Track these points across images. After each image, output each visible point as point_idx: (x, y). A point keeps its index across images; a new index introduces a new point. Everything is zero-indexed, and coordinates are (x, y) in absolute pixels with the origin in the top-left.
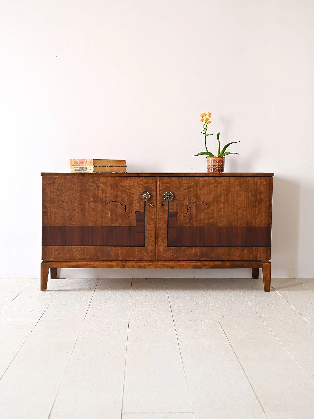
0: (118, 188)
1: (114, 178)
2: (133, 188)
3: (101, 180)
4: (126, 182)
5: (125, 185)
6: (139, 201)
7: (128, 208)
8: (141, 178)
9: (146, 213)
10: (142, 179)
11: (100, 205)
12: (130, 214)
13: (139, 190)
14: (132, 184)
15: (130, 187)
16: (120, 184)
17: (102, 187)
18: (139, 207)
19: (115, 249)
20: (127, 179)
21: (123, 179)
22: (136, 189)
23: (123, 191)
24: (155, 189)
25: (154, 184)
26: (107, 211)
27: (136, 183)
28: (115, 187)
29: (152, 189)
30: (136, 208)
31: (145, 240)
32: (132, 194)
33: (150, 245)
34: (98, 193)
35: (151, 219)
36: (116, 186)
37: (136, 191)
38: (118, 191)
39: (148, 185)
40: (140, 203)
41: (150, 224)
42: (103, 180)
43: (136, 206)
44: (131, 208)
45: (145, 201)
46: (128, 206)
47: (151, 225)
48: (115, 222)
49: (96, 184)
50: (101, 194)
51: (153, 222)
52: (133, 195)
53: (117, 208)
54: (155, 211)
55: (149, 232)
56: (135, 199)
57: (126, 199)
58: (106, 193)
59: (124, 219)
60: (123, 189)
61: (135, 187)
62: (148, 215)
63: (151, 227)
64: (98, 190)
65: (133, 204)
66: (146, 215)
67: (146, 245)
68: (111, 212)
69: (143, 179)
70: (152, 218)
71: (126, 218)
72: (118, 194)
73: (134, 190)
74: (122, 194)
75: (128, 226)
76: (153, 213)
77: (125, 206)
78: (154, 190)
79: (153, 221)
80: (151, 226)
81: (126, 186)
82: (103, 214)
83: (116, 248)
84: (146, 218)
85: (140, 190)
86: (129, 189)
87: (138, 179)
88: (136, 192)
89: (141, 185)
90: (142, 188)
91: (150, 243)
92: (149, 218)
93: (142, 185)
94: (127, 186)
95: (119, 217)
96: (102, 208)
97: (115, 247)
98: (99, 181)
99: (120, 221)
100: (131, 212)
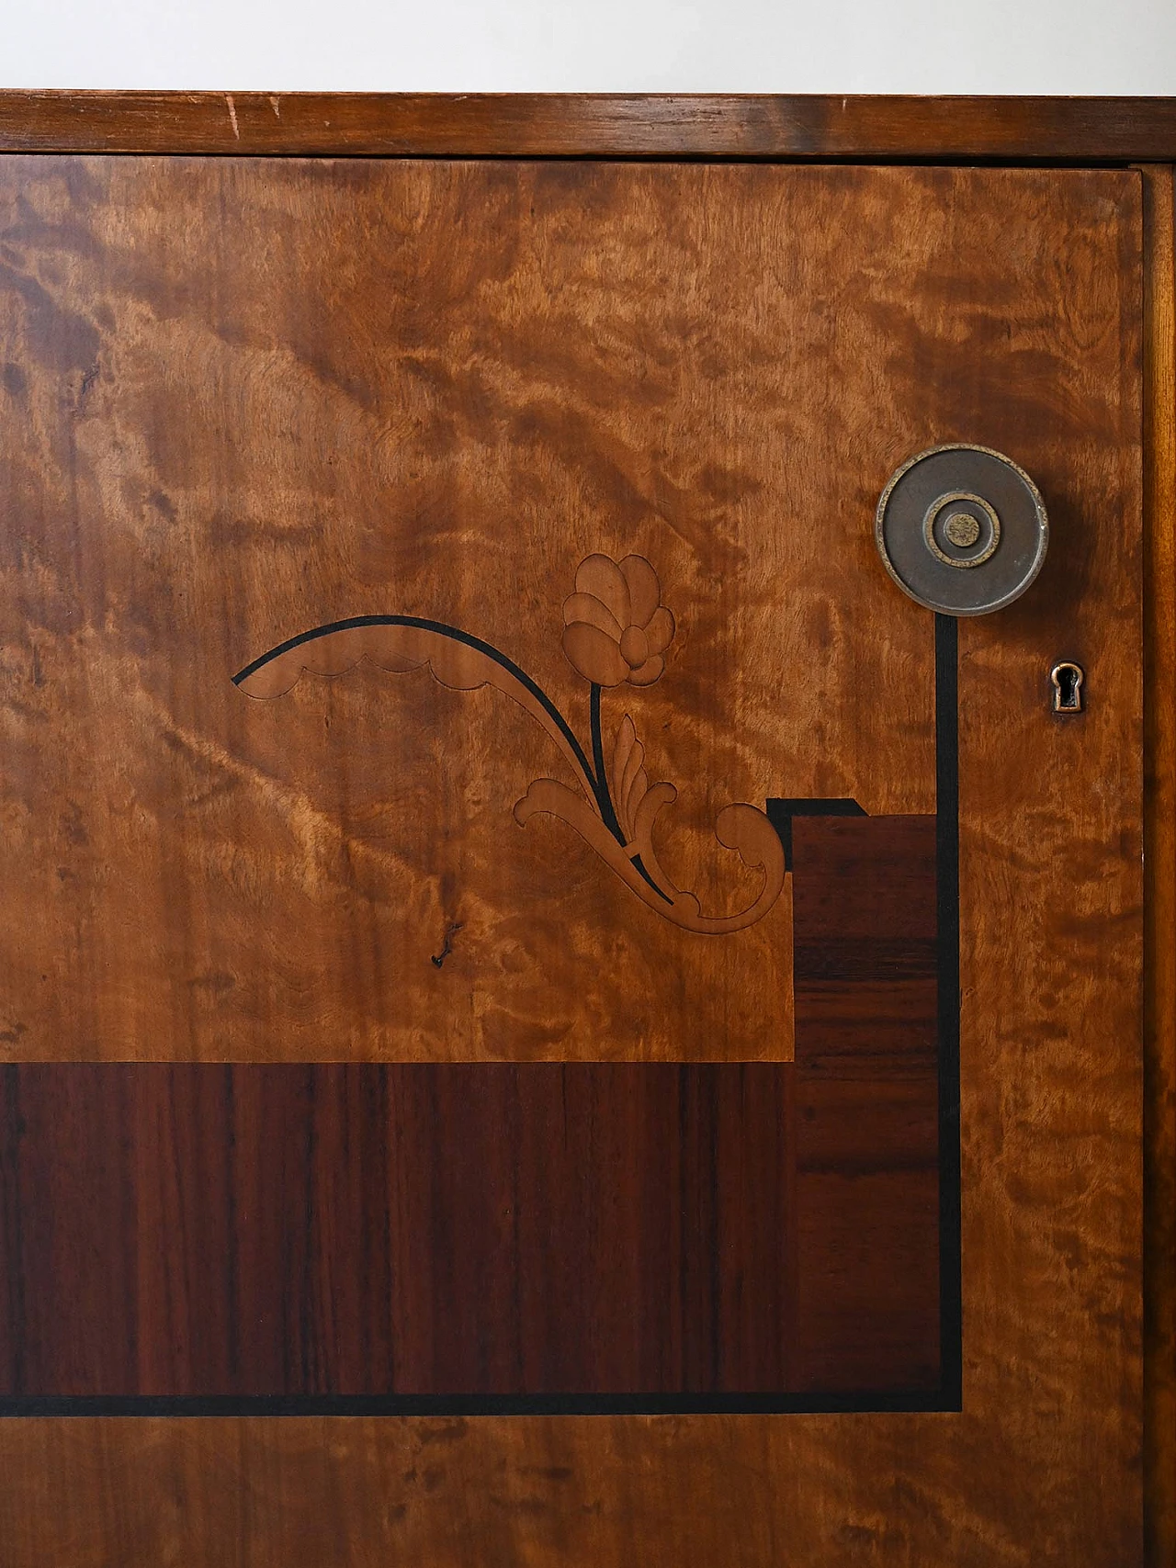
0: (434, 375)
1: (361, 182)
2: (714, 368)
3: (113, 227)
4: (592, 264)
5: (568, 322)
6: (835, 618)
7: (654, 733)
8: (857, 185)
9: (972, 823)
10: (872, 206)
11: (126, 685)
12: (690, 842)
13: (832, 420)
14: (694, 303)
15: (666, 359)
16: (468, 294)
17: (139, 355)
18: (834, 727)
19: (439, 1452)
20: (602, 204)
21: (540, 209)
22: (772, 398)
23: (530, 425)
24: (1124, 388)
25: (1109, 293)
26: (265, 789)
27: (768, 290)
28: (390, 355)
29: (1073, 386)
30: (786, 732)
31: (977, 1296)
32: (719, 484)
33: (1055, 1384)
34: (71, 459)
35: (1064, 926)
36: (408, 334)
37: (786, 429)
38: (437, 437)
39: (989, 329)
40: (853, 650)
41: (1045, 1015)
42: (148, 220)
43: (779, 704)
44: (697, 745)
45: (947, 628)
46: (637, 706)
47: (1054, 1030)
48: (418, 995)
49: (32, 292)
50: (131, 488)
51: (1090, 987)
52: (723, 495)
53: (438, 748)
54: (1136, 794)
55: (1035, 1157)
56: (761, 573)
57: (596, 580)
58: (233, 474)
59: (584, 940)
60: (541, 391)
61: (759, 355)
62: (1014, 859)
63: (1068, 1077)
64: (74, 410)
65: (722, 663)
66: (973, 865)
67: (974, 1377)
68: (339, 810)
69: (896, 200)
70: (1087, 909)
71: (606, 914)
72: (449, 485)
73: (734, 414)
74: (526, 485)
75: (659, 1048)
76: (1085, 830)
77: (584, 699)
78: (1100, 404)
79: (1098, 967)
80: (1060, 1052)
81: (587, 334)
82: (197, 851)
83: (450, 1434)
84: (976, 923)
85: (855, 408)
86: (649, 392)
87: (804, 216)
88: (778, 444)
89: (856, 329)
90: (892, 365)
91: (1045, 1350)
92: (1024, 924)
93: (884, 319)
94: (613, 341)
95: (493, 899)
96: (175, 743)
97: (437, 1423)
98: (88, 244)
99: (511, 966)
100: (705, 818)
